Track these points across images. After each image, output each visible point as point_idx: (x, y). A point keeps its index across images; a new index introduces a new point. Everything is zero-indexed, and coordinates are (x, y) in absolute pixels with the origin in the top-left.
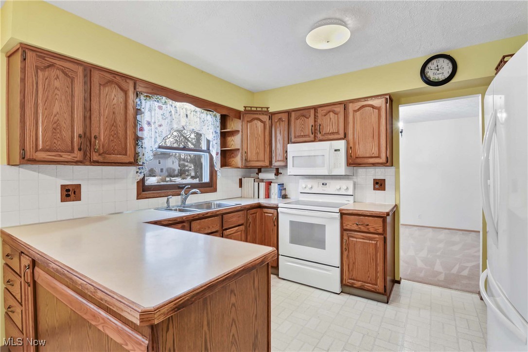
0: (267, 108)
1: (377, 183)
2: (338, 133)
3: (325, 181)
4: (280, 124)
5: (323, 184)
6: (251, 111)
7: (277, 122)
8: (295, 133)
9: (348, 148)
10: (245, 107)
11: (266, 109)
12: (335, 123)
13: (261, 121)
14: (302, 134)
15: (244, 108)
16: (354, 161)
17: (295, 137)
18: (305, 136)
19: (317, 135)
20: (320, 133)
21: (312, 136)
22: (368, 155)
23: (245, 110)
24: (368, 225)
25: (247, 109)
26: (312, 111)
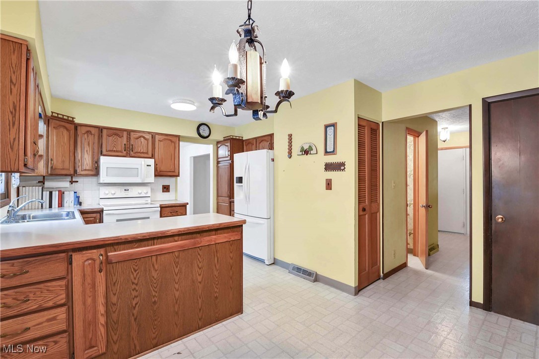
0: (73, 118)
1: (165, 188)
2: (147, 153)
3: (127, 188)
4: (88, 136)
5: (125, 190)
6: (58, 117)
7: (84, 134)
8: (106, 148)
9: (156, 165)
10: (52, 112)
11: (71, 119)
12: (145, 147)
13: (67, 130)
14: (115, 149)
15: (51, 114)
16: (158, 174)
17: (107, 151)
18: (117, 151)
19: (129, 151)
20: (132, 151)
21: (125, 152)
22: (168, 170)
23: (52, 116)
24: (177, 212)
25: (54, 114)
26: (125, 134)
